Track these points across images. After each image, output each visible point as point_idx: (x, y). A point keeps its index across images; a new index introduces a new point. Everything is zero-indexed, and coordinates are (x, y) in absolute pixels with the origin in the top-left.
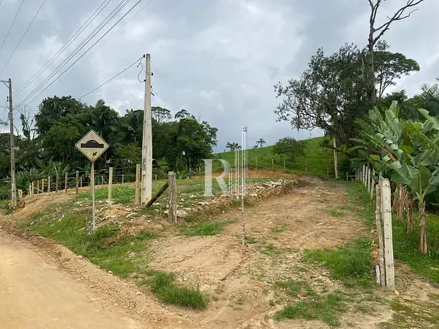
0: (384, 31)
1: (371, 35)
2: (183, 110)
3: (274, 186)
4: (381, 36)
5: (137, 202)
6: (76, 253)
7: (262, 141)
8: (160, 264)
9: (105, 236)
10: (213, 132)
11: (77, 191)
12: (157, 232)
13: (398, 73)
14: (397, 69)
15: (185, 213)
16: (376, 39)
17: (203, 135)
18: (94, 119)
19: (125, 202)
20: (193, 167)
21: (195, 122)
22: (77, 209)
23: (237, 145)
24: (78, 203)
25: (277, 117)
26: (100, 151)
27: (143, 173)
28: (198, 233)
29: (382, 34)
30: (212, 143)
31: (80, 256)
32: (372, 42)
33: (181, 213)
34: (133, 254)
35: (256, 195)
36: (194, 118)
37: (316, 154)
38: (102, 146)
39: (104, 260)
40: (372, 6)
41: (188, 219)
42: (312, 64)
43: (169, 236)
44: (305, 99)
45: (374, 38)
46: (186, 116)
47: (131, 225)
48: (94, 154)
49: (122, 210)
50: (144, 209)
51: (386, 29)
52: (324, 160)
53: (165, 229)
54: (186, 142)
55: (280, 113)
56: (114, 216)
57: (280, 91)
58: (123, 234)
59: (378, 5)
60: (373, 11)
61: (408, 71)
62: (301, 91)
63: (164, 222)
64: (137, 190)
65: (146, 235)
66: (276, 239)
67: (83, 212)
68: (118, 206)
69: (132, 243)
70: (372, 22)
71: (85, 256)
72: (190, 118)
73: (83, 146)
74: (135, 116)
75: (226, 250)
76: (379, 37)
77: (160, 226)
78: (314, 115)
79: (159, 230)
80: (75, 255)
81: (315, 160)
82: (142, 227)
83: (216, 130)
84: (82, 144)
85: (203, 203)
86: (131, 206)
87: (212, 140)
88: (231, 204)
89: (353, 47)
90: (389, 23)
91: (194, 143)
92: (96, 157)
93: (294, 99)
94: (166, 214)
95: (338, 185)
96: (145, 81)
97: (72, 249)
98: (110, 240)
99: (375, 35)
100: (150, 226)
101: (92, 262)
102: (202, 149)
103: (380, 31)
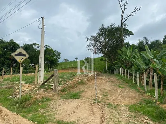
0: (126, 19)
1: (122, 21)
2: (47, 45)
3: (90, 75)
4: (125, 21)
5: (36, 83)
6: (11, 111)
7: (76, 58)
8: (60, 116)
9: (26, 101)
10: (59, 54)
11: (3, 77)
12: (50, 98)
13: (126, 36)
14: (126, 34)
15: (61, 88)
16: (124, 22)
17: (55, 55)
18: (9, 47)
19: (31, 83)
20: (51, 68)
21: (52, 50)
22: (6, 86)
23: (67, 59)
24: (5, 83)
25: (87, 49)
26: (24, 58)
27: (40, 69)
28: (71, 98)
29: (126, 20)
30: (59, 58)
31: (15, 113)
32: (122, 23)
33: (59, 88)
34: (42, 110)
35: (85, 79)
36: (51, 48)
37: (98, 64)
38: (25, 56)
39: (28, 114)
40: (122, 10)
41: (62, 91)
42: (100, 30)
43: (57, 99)
44: (97, 43)
45: (123, 22)
46: (48, 48)
47: (37, 94)
48: (21, 59)
49: (30, 86)
50: (40, 86)
51: (127, 19)
52: (101, 66)
53: (53, 96)
54: (48, 57)
55: (88, 48)
56: (27, 90)
57: (88, 39)
58: (35, 99)
59: (124, 10)
60: (122, 12)
61: (129, 35)
62: (95, 40)
63: (52, 92)
64: (36, 77)
65: (46, 99)
66: (108, 100)
67: (9, 88)
68: (28, 84)
69: (40, 104)
70: (122, 16)
71: (17, 113)
72: (50, 48)
73: (16, 55)
74: (27, 46)
75: (91, 107)
76: (125, 22)
77: (51, 95)
78: (100, 49)
79: (51, 96)
80: (11, 113)
81: (97, 66)
82: (43, 95)
83: (60, 53)
84: (15, 54)
85: (67, 83)
86: (34, 85)
87: (59, 57)
88: (78, 84)
89: (114, 25)
90: (128, 17)
91: (52, 58)
92: (22, 61)
93: (93, 43)
94: (52, 89)
95: (111, 75)
96: (42, 28)
97: (8, 108)
98: (28, 103)
99: (123, 21)
100: (46, 95)
101: (22, 116)
102: (55, 61)
103: (125, 20)
